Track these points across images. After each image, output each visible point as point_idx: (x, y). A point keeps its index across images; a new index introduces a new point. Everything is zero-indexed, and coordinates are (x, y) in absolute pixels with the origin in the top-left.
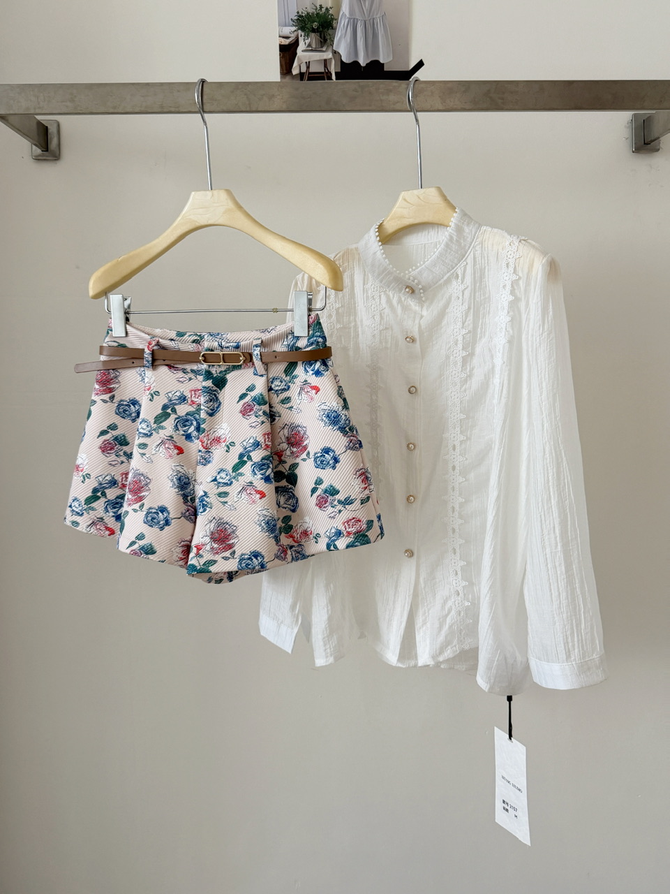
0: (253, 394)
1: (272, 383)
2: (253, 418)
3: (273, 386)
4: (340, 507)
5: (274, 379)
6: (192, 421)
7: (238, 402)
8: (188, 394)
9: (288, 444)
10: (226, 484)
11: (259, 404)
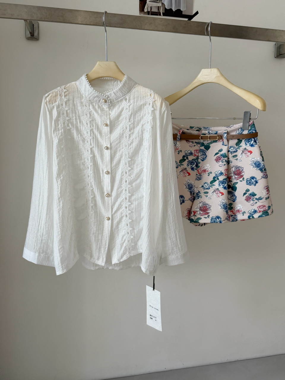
0: (221, 153)
1: (230, 148)
2: (221, 163)
3: (230, 150)
4: (256, 201)
5: (231, 147)
6: (194, 162)
7: (214, 156)
8: (193, 152)
9: (234, 174)
10: (207, 189)
11: (224, 157)
